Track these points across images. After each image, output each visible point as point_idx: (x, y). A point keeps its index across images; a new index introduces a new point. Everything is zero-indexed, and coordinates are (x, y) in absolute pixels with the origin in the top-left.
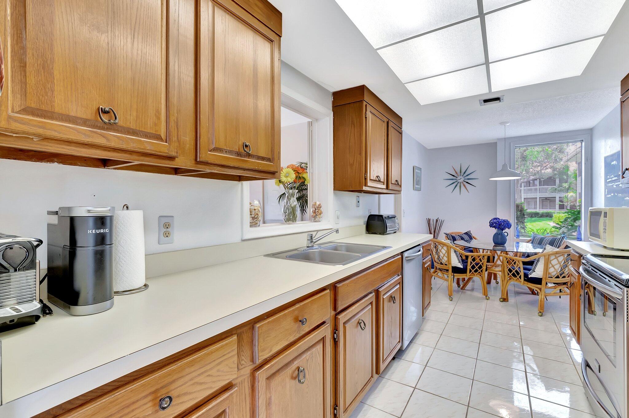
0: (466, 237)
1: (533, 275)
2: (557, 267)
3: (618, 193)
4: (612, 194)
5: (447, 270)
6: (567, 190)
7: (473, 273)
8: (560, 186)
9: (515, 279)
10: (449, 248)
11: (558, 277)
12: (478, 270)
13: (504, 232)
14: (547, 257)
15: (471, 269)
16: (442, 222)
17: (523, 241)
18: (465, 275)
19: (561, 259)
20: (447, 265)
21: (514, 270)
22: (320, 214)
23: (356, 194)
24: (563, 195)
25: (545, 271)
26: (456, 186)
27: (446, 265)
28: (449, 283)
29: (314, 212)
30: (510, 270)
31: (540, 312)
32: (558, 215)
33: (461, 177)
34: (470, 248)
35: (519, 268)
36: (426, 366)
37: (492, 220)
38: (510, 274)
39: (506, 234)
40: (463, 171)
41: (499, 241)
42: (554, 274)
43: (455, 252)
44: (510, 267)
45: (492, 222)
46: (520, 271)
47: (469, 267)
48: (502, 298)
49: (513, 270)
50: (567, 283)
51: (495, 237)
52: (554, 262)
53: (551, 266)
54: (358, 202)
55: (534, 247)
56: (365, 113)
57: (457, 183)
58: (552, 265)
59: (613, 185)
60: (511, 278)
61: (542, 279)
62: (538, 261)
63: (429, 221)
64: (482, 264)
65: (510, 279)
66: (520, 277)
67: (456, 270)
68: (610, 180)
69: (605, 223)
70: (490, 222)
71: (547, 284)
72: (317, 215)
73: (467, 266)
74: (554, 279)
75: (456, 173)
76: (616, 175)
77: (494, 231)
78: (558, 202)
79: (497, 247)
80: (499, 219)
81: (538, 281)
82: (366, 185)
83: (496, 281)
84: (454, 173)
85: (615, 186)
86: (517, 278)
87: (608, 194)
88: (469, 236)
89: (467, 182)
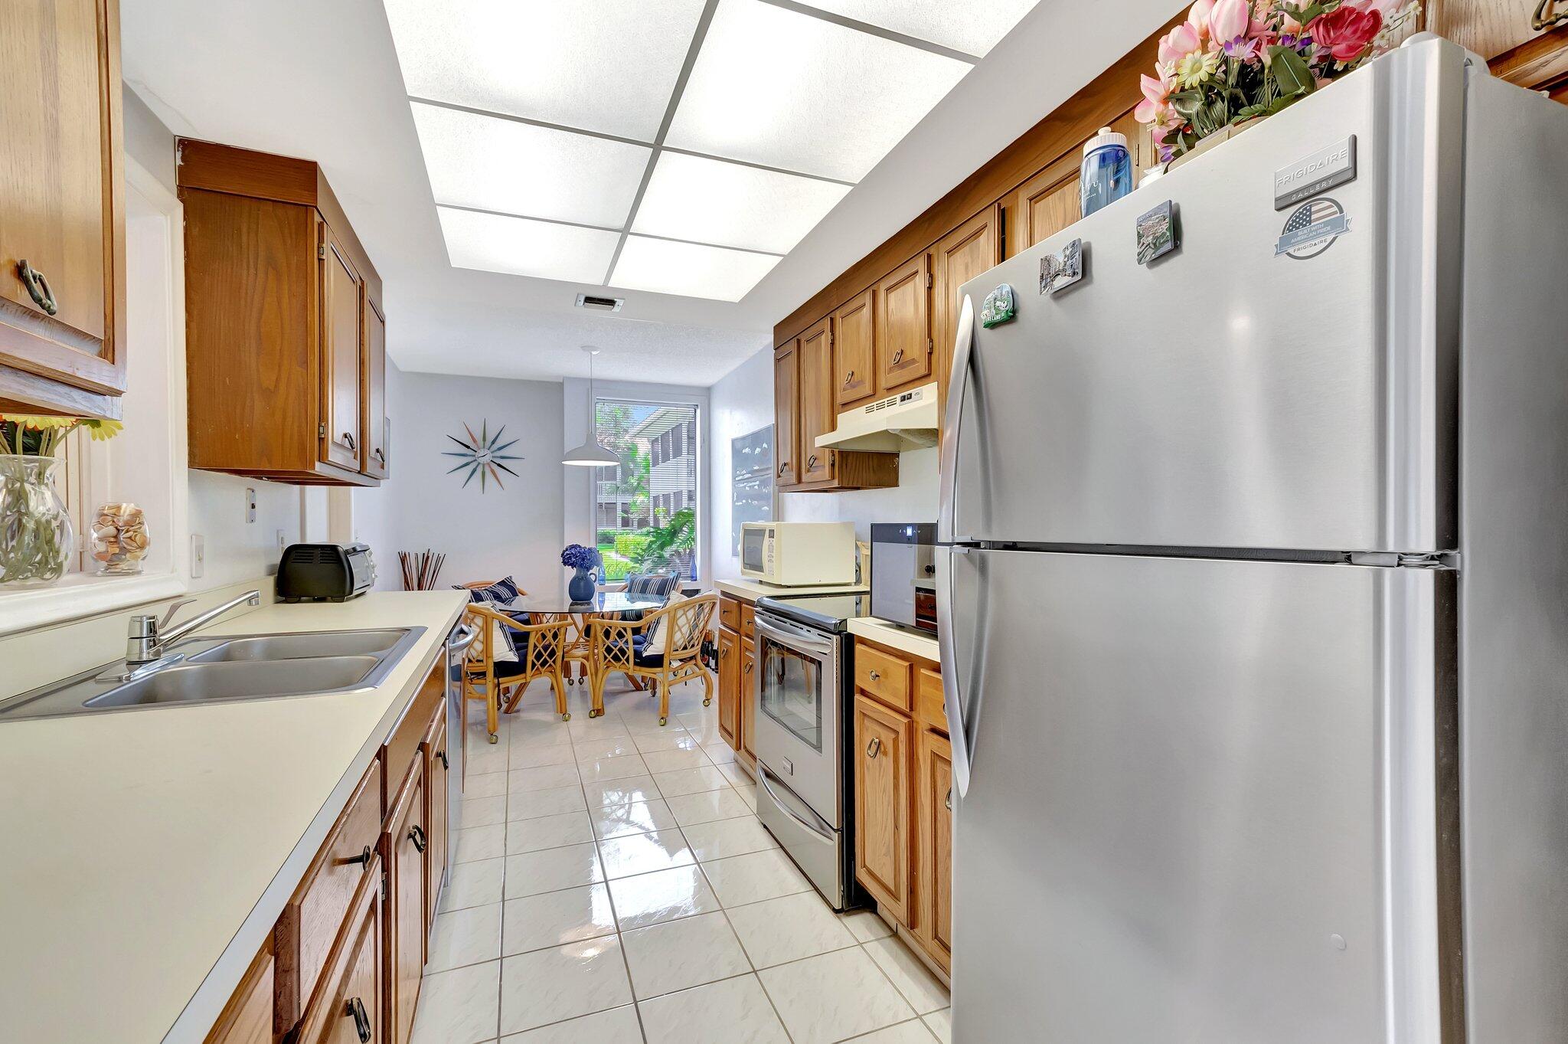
0: (504, 592)
1: (650, 651)
2: (685, 630)
3: (753, 499)
4: (744, 501)
5: (484, 674)
6: (634, 491)
7: (538, 669)
8: (625, 481)
9: (618, 665)
10: (489, 620)
11: (685, 648)
12: (548, 659)
13: (591, 574)
14: (672, 614)
15: (535, 661)
16: (440, 560)
17: (612, 590)
18: (523, 676)
19: (691, 614)
20: (482, 661)
21: (616, 647)
22: (142, 547)
23: (249, 480)
24: (629, 499)
25: (669, 640)
26: (474, 471)
27: (478, 661)
28: (488, 704)
29: (112, 540)
30: (609, 650)
31: (662, 718)
32: (624, 538)
33: (487, 451)
34: (522, 613)
35: (627, 642)
36: (503, 901)
37: (567, 550)
38: (609, 658)
39: (593, 577)
40: (490, 438)
41: (581, 593)
42: (679, 644)
43: (502, 627)
44: (608, 643)
45: (567, 554)
46: (628, 648)
47: (531, 658)
48: (594, 710)
49: (614, 648)
50: (694, 656)
51: (574, 585)
52: (682, 621)
53: (677, 628)
54: (253, 506)
55: (632, 600)
56: (318, 248)
57: (475, 464)
58: (678, 626)
59: (745, 486)
60: (610, 664)
61: (662, 656)
62: (658, 622)
63: (403, 559)
64: (556, 646)
65: (608, 667)
66: (627, 660)
67: (504, 669)
68: (741, 477)
69: (771, 546)
70: (563, 555)
71: (670, 663)
72: (124, 550)
73: (526, 655)
74: (680, 652)
75: (474, 441)
76: (749, 469)
77: (571, 572)
78: (619, 513)
79: (579, 606)
80: (579, 546)
81: (657, 661)
82: (322, 457)
83: (569, 680)
84: (468, 442)
85: (747, 488)
86: (622, 662)
87: (737, 501)
88: (507, 589)
89: (499, 465)
